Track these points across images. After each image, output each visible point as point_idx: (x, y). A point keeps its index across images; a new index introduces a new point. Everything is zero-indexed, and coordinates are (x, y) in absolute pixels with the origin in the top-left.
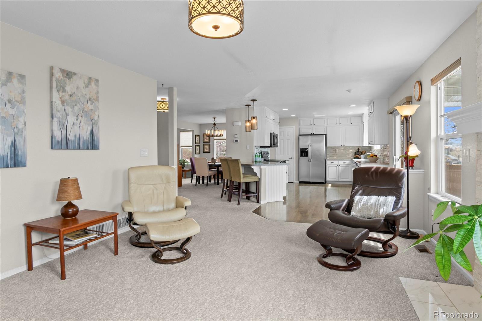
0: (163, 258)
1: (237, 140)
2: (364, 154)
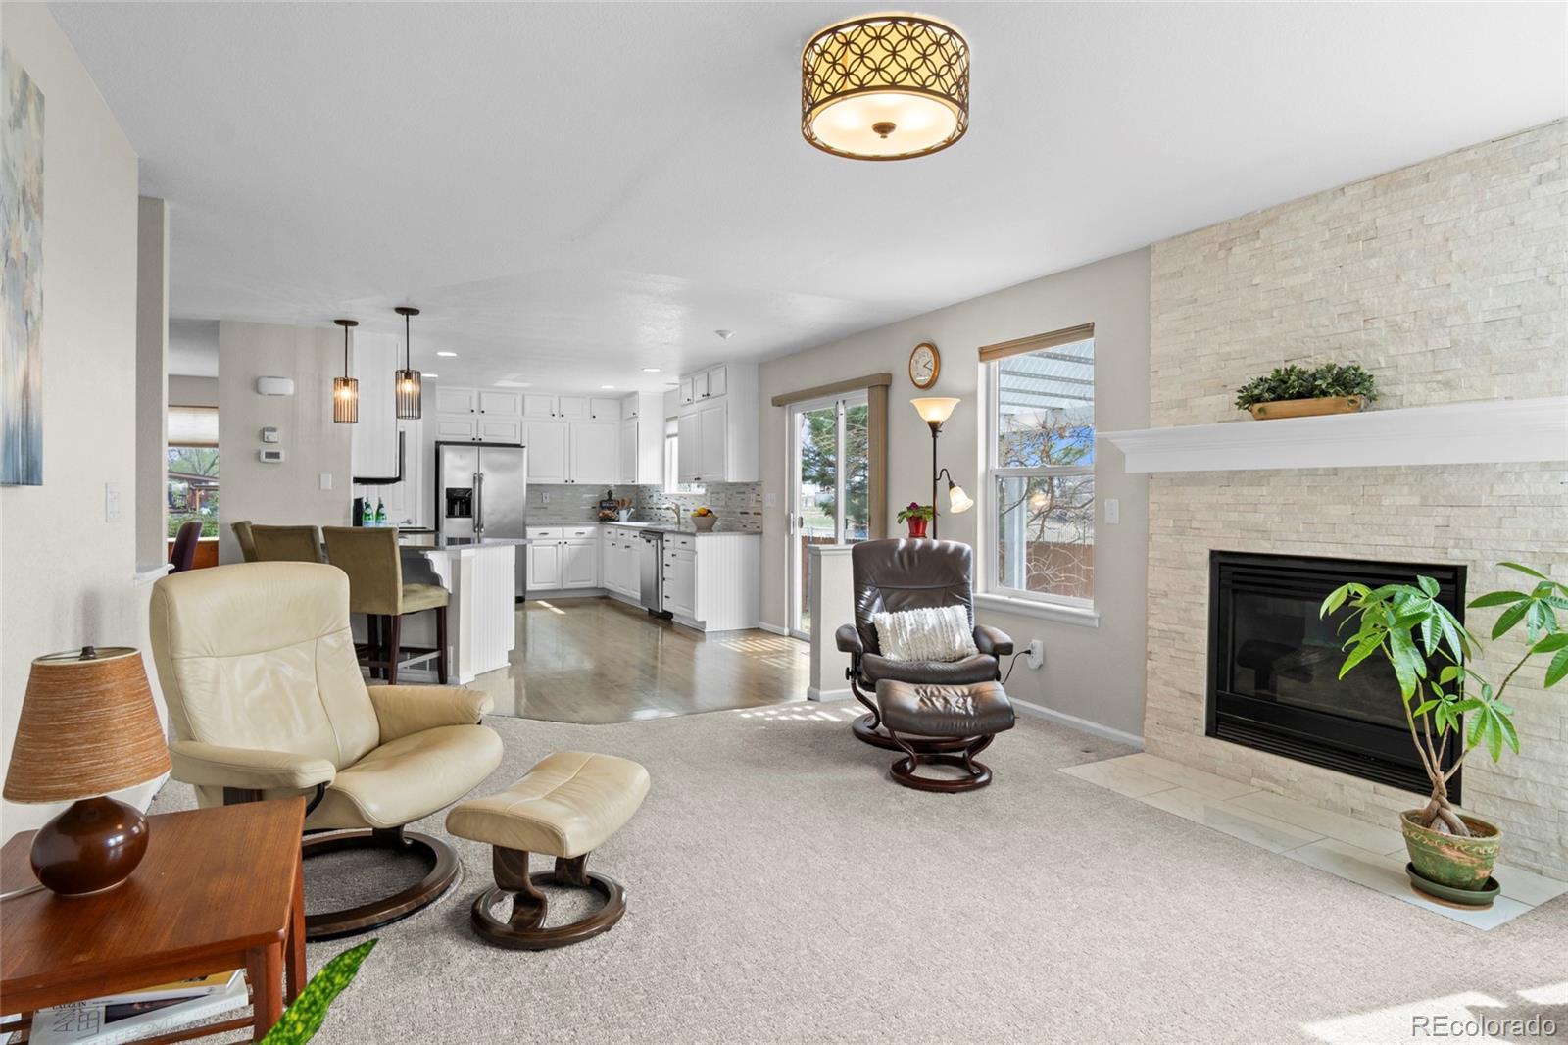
0: (546, 924)
1: (279, 453)
2: (628, 508)
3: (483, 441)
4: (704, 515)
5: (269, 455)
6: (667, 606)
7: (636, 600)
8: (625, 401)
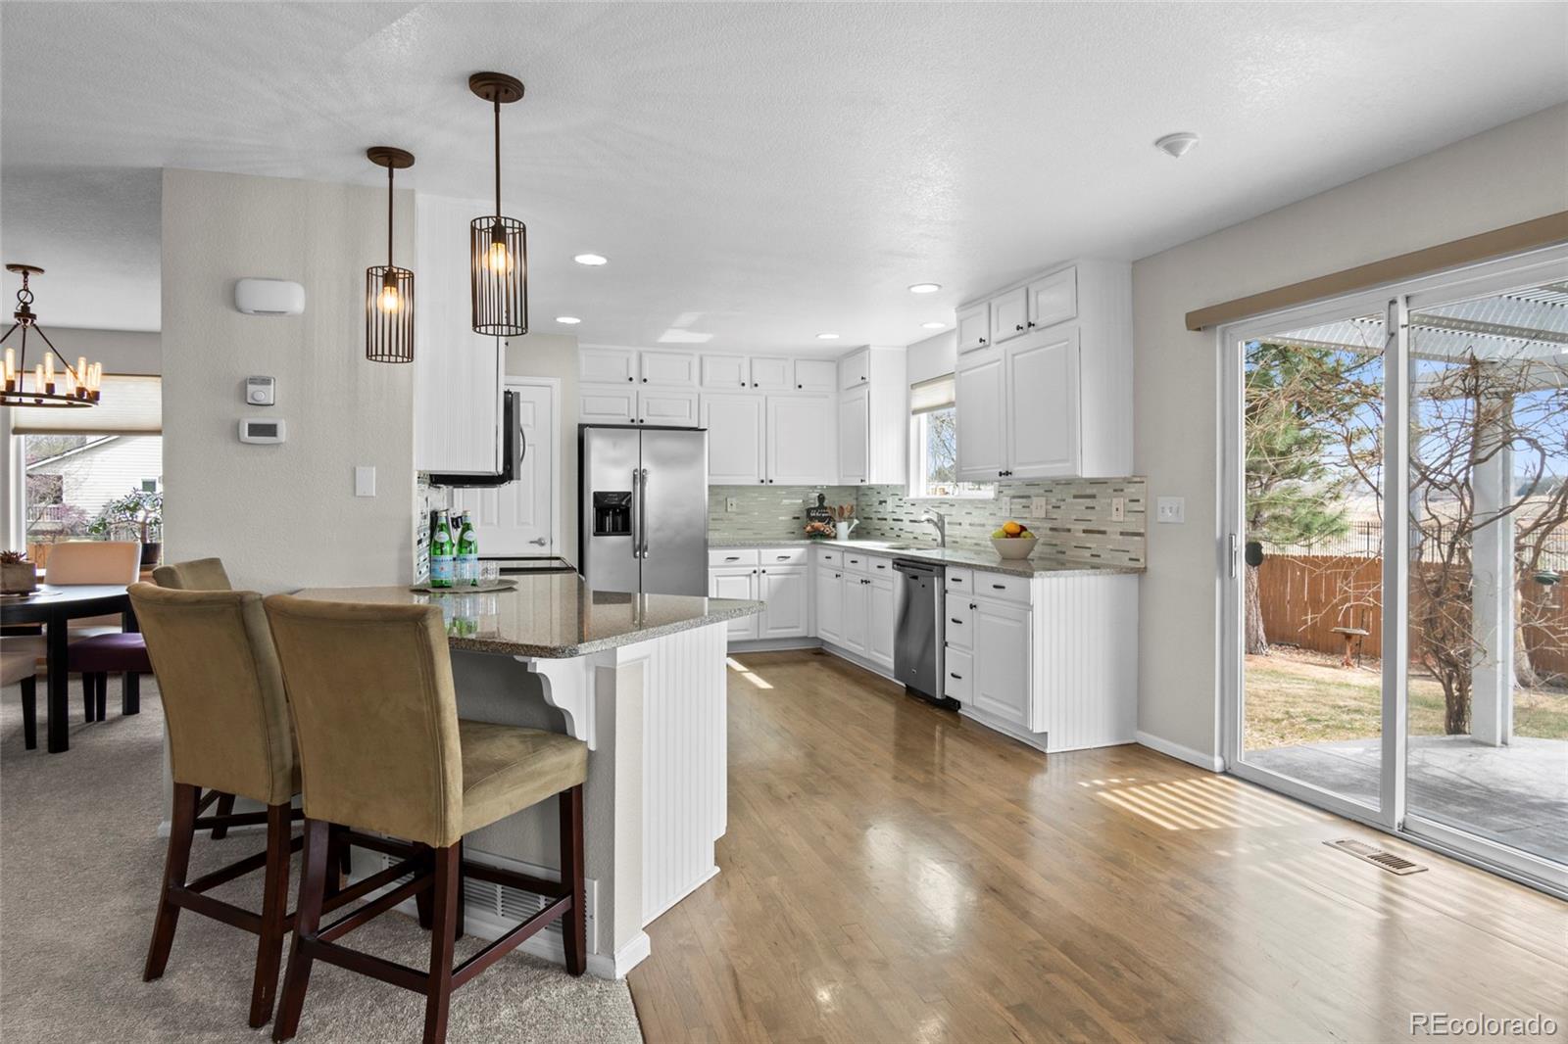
1: (275, 426)
2: (850, 519)
3: (645, 423)
4: (1016, 535)
5: (256, 430)
6: (952, 689)
7: (888, 670)
8: (846, 363)
